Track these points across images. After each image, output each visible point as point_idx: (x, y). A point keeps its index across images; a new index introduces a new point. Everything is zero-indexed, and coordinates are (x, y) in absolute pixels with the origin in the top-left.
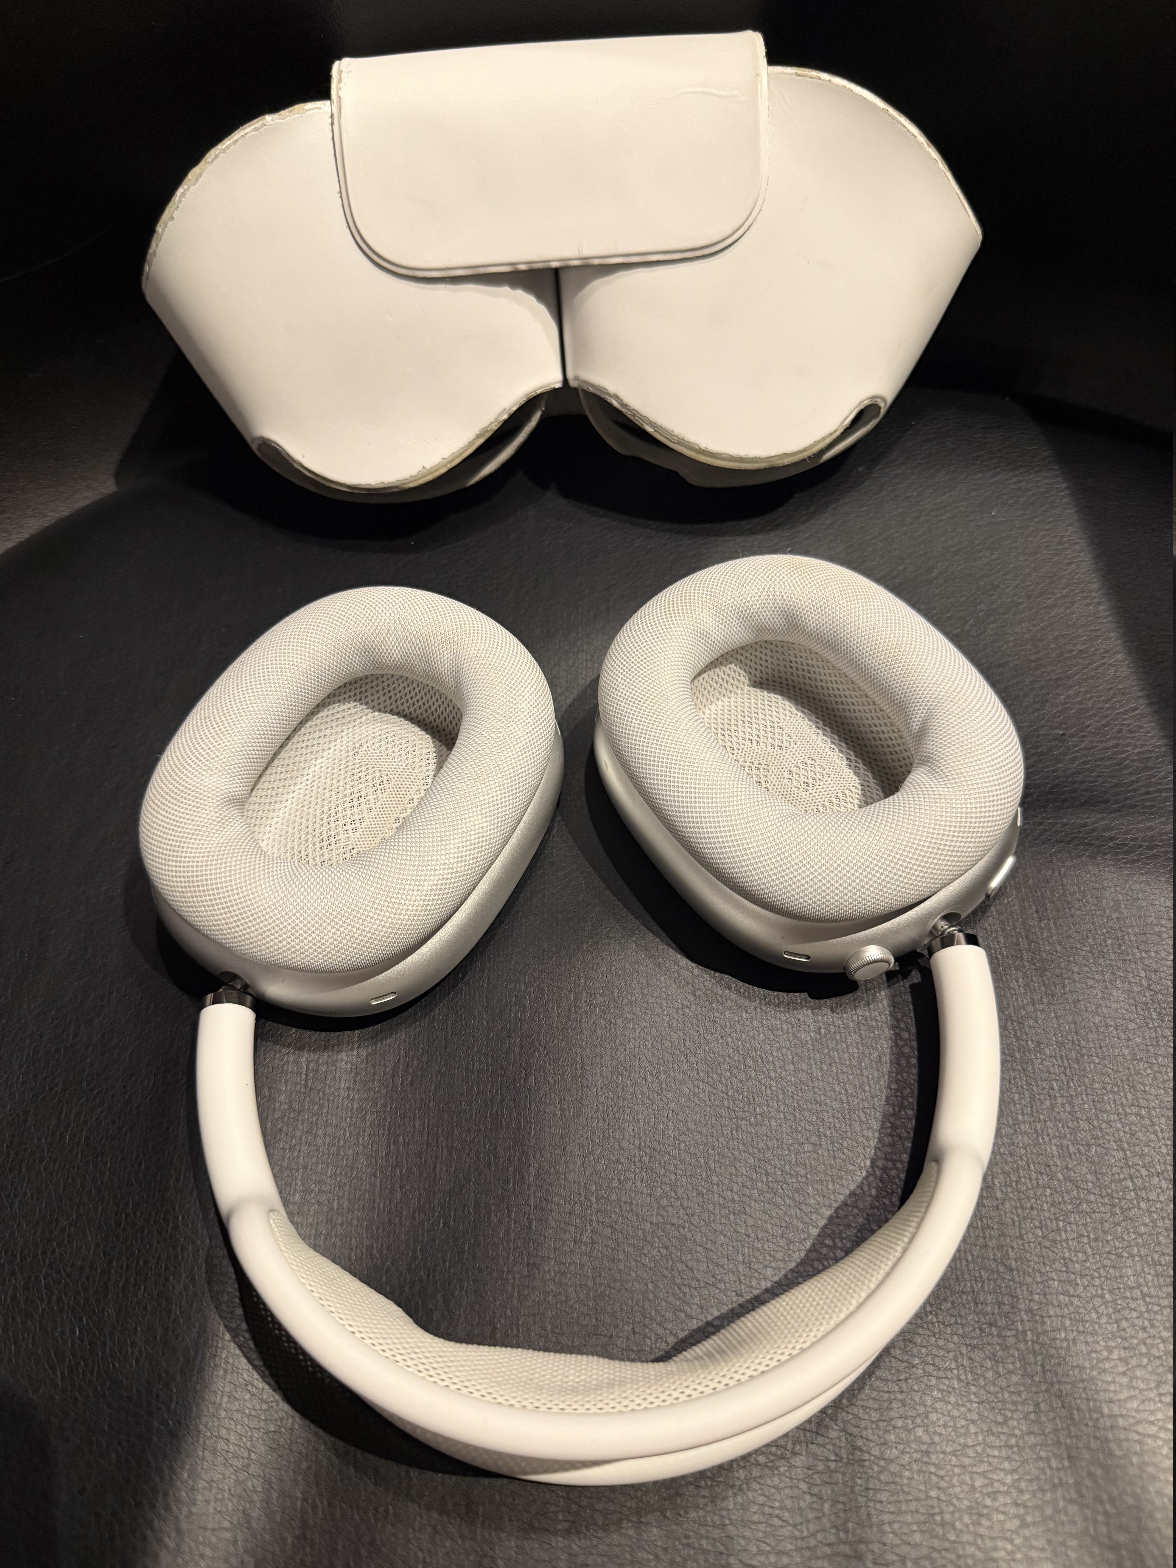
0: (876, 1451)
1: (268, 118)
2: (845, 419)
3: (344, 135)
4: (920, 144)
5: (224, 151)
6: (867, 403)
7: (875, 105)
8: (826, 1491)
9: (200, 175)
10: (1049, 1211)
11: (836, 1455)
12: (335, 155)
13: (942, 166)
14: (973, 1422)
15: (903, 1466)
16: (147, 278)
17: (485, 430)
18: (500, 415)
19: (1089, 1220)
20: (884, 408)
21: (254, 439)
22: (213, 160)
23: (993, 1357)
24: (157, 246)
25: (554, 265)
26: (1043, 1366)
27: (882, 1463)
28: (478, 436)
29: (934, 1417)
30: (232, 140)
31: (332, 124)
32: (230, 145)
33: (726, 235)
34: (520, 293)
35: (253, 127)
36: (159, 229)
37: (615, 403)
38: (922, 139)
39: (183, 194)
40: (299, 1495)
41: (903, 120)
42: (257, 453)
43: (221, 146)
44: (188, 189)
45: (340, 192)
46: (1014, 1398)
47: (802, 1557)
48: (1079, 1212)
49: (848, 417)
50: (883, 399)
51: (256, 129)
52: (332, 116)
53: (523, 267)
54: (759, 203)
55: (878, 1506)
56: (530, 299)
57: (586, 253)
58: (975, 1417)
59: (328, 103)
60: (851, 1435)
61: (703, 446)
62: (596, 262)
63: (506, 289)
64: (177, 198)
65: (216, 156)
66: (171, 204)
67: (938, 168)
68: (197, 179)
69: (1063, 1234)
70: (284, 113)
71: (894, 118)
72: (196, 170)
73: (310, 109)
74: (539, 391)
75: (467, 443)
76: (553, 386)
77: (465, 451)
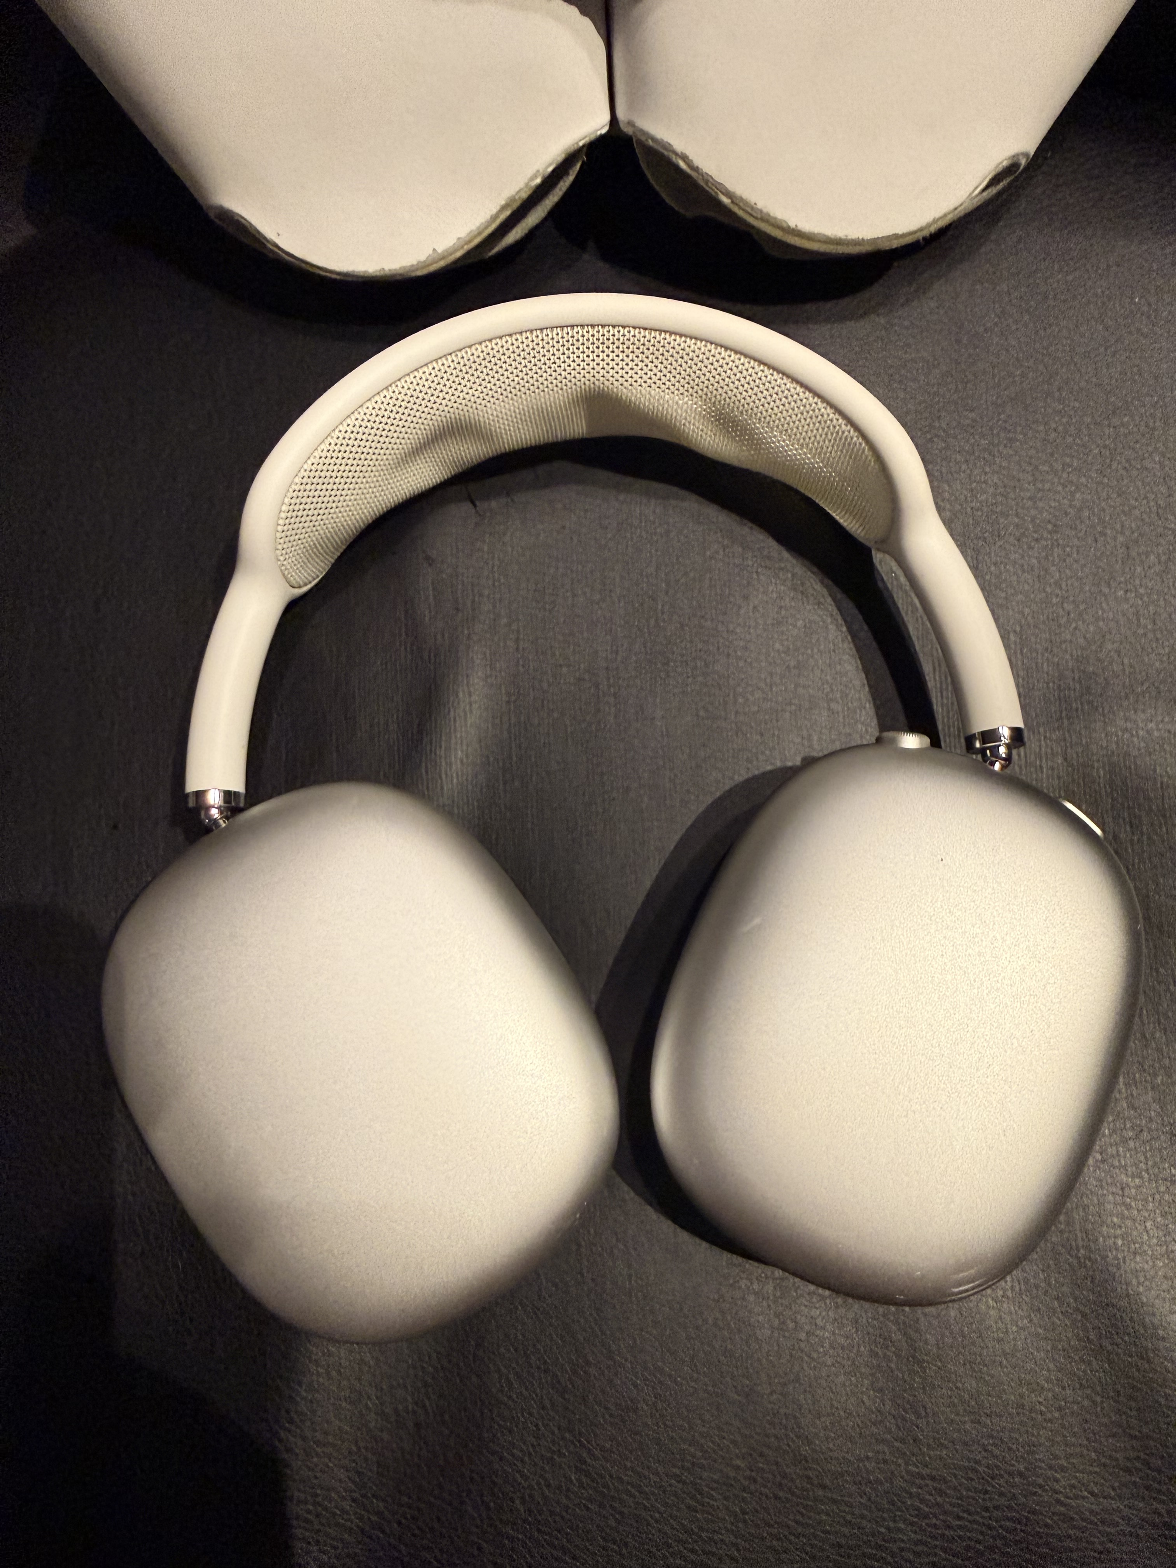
2: (977, 187)
6: (1006, 163)
17: (512, 199)
18: (532, 178)
20: (1023, 162)
21: (212, 207)
28: (503, 208)
37: (682, 164)
42: (216, 220)
50: (1026, 155)
61: (792, 224)
74: (581, 144)
75: (489, 217)
76: (599, 133)
77: (486, 228)
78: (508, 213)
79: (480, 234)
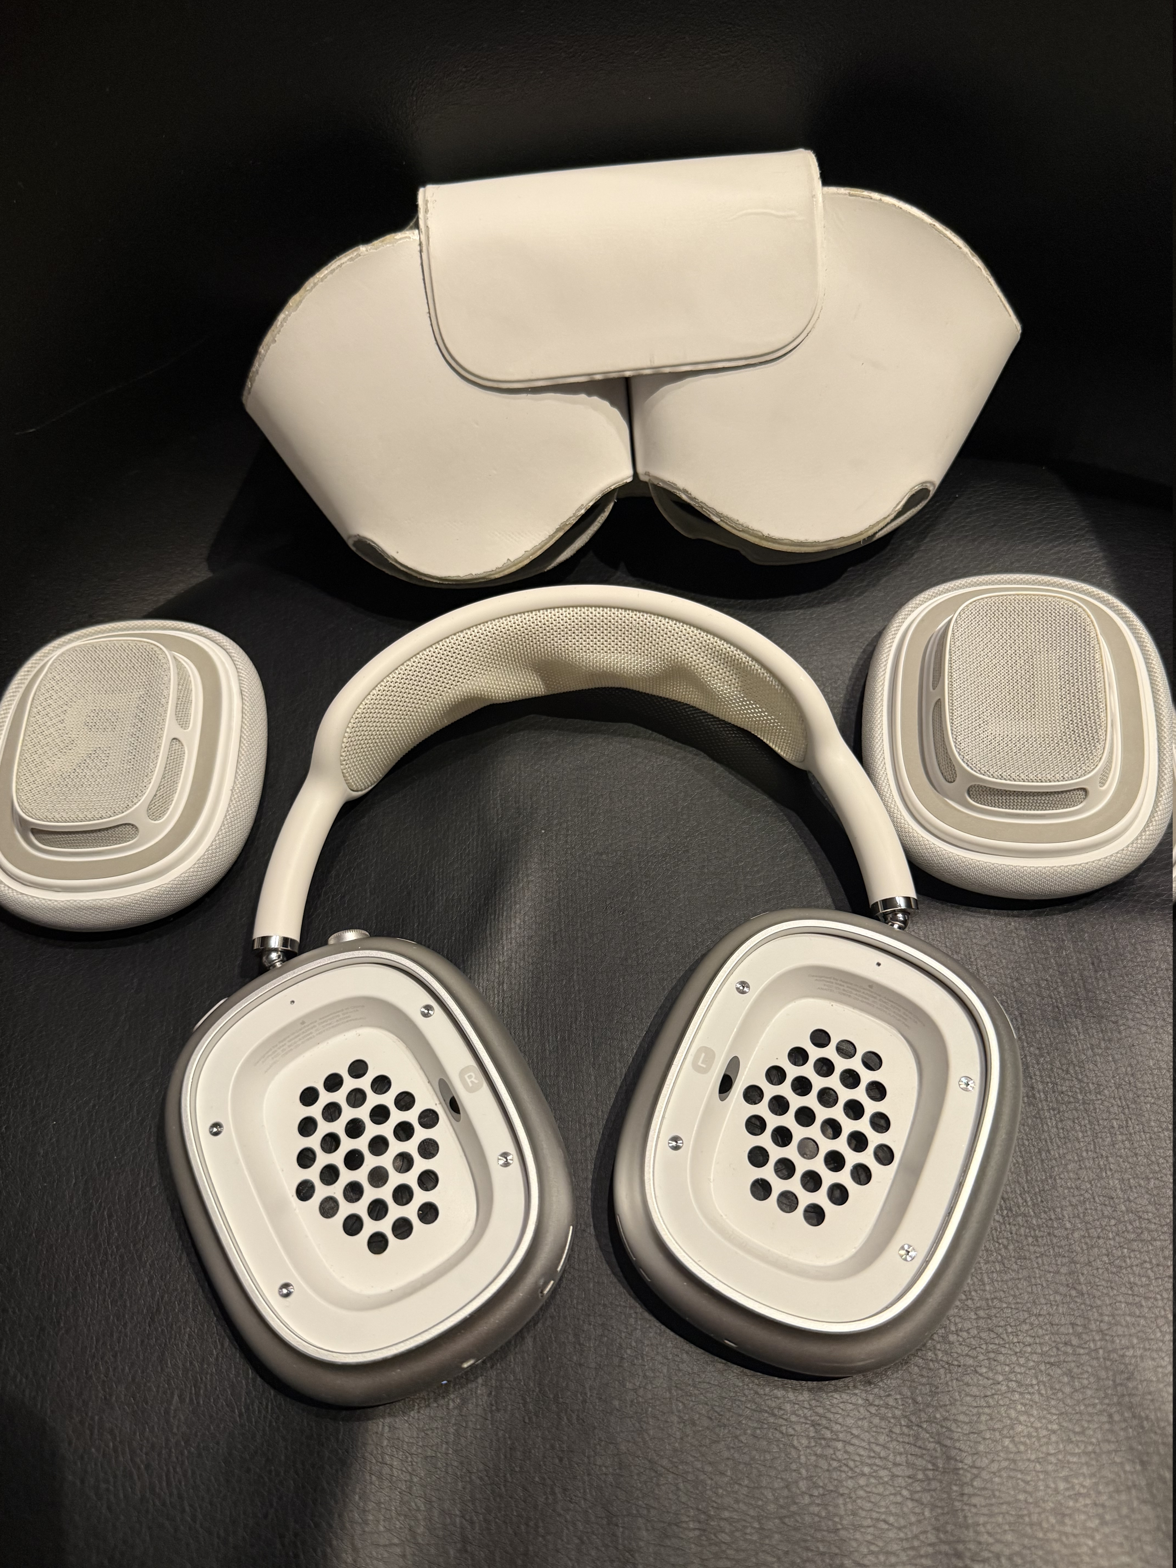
0: (969, 1461)
1: (362, 248)
2: (898, 504)
3: (432, 261)
4: (965, 255)
5: (322, 280)
6: (917, 488)
7: (922, 221)
8: (926, 1498)
9: (301, 302)
10: (1114, 1239)
11: (934, 1464)
12: (424, 279)
13: (985, 273)
14: (1054, 1432)
15: (994, 1473)
16: (249, 393)
17: (564, 524)
18: (578, 510)
19: (1150, 1248)
20: (932, 490)
21: (350, 537)
22: (312, 288)
23: (1069, 1373)
24: (259, 365)
25: (628, 374)
26: (1114, 1381)
27: (975, 1471)
28: (558, 529)
29: (1019, 1428)
30: (329, 270)
31: (421, 251)
32: (328, 274)
33: (787, 343)
34: (595, 399)
35: (348, 257)
36: (262, 350)
37: (685, 495)
38: (966, 249)
39: (285, 320)
40: (458, 1513)
41: (949, 233)
42: (353, 549)
43: (319, 275)
44: (289, 315)
45: (429, 313)
46: (1090, 1410)
47: (907, 1556)
48: (1142, 1241)
49: (900, 502)
50: (932, 483)
51: (352, 259)
52: (420, 244)
53: (598, 377)
54: (817, 312)
55: (974, 1510)
56: (606, 404)
57: (657, 363)
58: (1055, 1427)
59: (416, 231)
60: (946, 1446)
61: (766, 533)
62: (667, 370)
63: (583, 396)
64: (279, 323)
65: (315, 284)
66: (273, 328)
67: (982, 274)
68: (297, 306)
69: (1128, 1260)
70: (376, 243)
71: (940, 232)
72: (296, 298)
73: (401, 239)
74: (612, 488)
75: (547, 537)
76: (625, 481)
77: (546, 544)
78: (561, 534)
79: (540, 548)
